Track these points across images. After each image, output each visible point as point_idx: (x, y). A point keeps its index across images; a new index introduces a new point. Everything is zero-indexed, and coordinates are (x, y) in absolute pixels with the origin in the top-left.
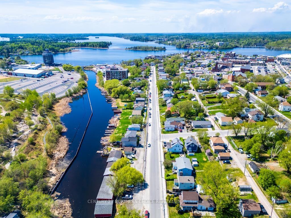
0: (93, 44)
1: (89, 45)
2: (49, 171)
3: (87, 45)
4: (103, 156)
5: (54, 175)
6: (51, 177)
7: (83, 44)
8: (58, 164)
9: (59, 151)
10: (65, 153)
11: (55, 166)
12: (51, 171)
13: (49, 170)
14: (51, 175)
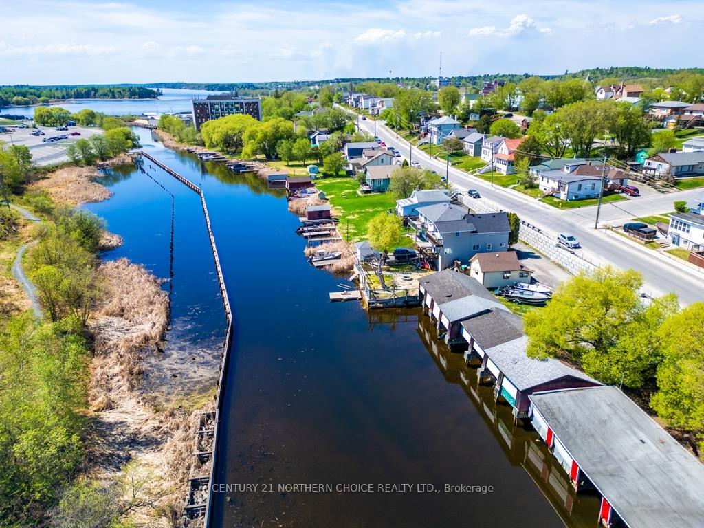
0: (112, 90)
1: (100, 92)
2: (96, 421)
3: (93, 92)
4: (376, 308)
5: (151, 443)
6: (128, 459)
7: (83, 92)
8: (140, 373)
9: (121, 313)
10: (161, 319)
11: (132, 388)
12: (109, 417)
13: (91, 412)
14: (121, 445)
